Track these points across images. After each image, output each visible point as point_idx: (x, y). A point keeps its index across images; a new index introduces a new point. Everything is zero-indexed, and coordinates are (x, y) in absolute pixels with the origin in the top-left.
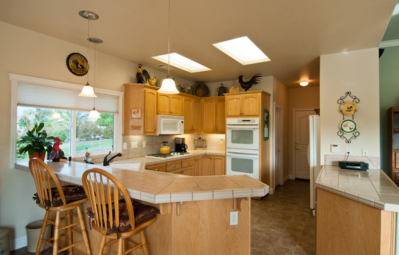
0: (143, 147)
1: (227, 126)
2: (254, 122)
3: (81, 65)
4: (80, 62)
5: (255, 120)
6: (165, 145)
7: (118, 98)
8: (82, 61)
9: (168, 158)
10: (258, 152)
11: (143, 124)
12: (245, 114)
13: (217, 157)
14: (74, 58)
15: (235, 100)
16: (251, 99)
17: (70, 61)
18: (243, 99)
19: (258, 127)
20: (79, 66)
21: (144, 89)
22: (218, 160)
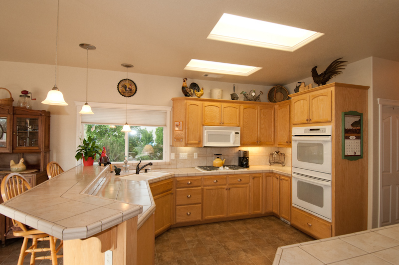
0: (194, 158)
1: (293, 138)
2: (325, 132)
3: (129, 88)
4: (128, 86)
5: (325, 129)
6: (218, 158)
7: (165, 112)
8: (130, 85)
9: (215, 171)
10: (329, 177)
11: (184, 136)
12: (313, 120)
13: (283, 177)
14: (123, 83)
15: (302, 101)
16: (321, 98)
17: (120, 86)
18: (311, 99)
19: (329, 139)
20: (127, 89)
21: (186, 101)
22: (285, 181)
